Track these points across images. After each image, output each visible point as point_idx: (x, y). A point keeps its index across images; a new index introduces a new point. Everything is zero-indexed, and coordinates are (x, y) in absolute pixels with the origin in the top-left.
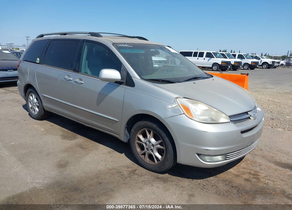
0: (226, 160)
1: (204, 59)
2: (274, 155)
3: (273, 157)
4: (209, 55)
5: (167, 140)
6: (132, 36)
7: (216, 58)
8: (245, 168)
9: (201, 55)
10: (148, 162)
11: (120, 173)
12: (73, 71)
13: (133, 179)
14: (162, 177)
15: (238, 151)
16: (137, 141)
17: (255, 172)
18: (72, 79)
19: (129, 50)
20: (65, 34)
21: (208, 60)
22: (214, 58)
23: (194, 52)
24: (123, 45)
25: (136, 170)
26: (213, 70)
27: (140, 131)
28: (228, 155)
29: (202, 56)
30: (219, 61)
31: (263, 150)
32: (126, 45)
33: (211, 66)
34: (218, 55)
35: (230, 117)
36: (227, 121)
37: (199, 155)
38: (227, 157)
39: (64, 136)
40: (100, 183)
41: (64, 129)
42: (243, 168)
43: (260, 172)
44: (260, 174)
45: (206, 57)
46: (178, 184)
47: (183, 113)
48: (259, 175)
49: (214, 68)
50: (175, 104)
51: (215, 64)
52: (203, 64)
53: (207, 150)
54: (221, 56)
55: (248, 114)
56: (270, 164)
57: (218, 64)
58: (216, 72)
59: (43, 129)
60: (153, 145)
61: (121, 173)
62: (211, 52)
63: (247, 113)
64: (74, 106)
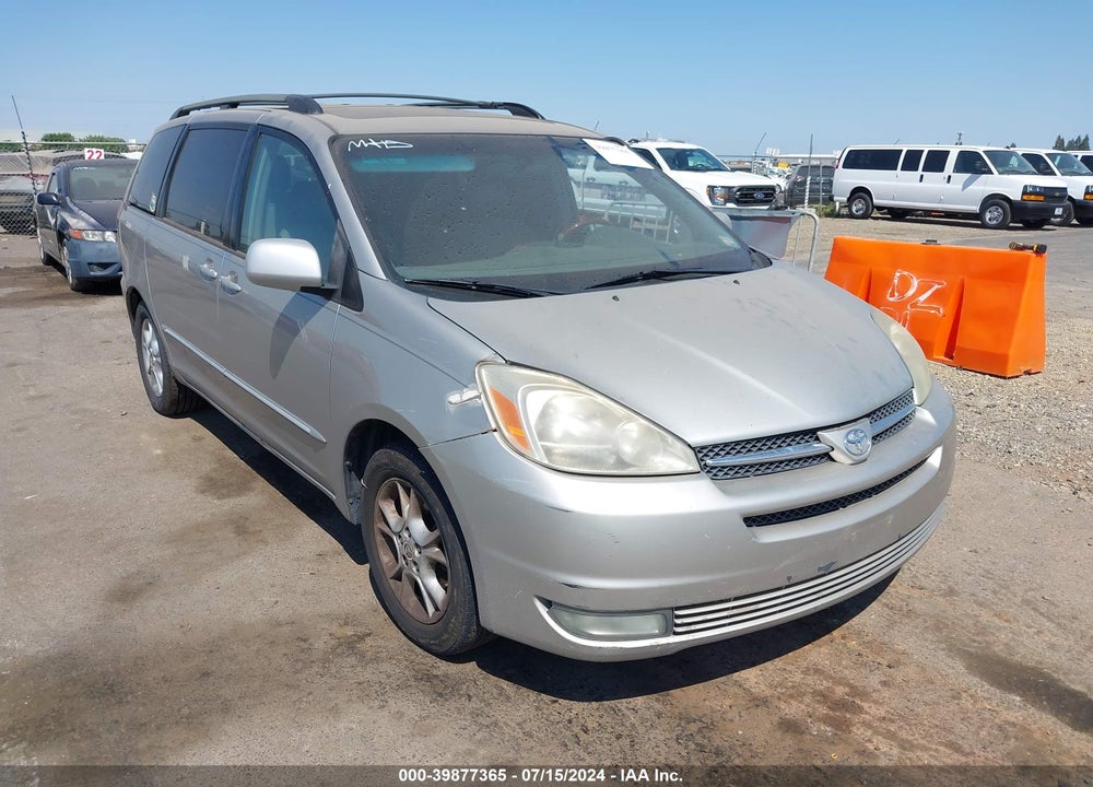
0: (676, 634)
1: (949, 177)
2: (997, 621)
3: (983, 630)
4: (971, 164)
5: (449, 528)
6: (489, 100)
7: (1000, 173)
8: (817, 671)
9: (936, 161)
10: (410, 611)
11: (302, 643)
12: (221, 244)
13: (333, 671)
14: (446, 676)
15: (736, 599)
16: (379, 525)
17: (855, 691)
18: (216, 274)
19: (401, 161)
20: (234, 105)
21: (966, 185)
22: (990, 172)
23: (929, 151)
24: (374, 143)
25: (369, 635)
26: (984, 226)
27: (383, 489)
28: (677, 613)
29: (941, 169)
30: (1012, 186)
31: (957, 594)
32: (386, 143)
33: (976, 208)
34: (1014, 162)
35: (701, 451)
36: (681, 466)
37: (548, 604)
38: (678, 621)
39: (211, 479)
40: (206, 674)
41: (229, 453)
42: (806, 672)
43: (875, 696)
44: (865, 705)
45: (958, 168)
46: (486, 710)
47: (494, 426)
48: (860, 710)
49: (988, 216)
50: (472, 389)
51: (993, 200)
52: (941, 201)
53: (570, 586)
54: (1025, 166)
55: (817, 439)
56: (948, 660)
57: (1006, 199)
58: (994, 231)
59: (159, 452)
60: (417, 545)
61: (305, 641)
62: (980, 149)
63: (811, 434)
64: (226, 373)
